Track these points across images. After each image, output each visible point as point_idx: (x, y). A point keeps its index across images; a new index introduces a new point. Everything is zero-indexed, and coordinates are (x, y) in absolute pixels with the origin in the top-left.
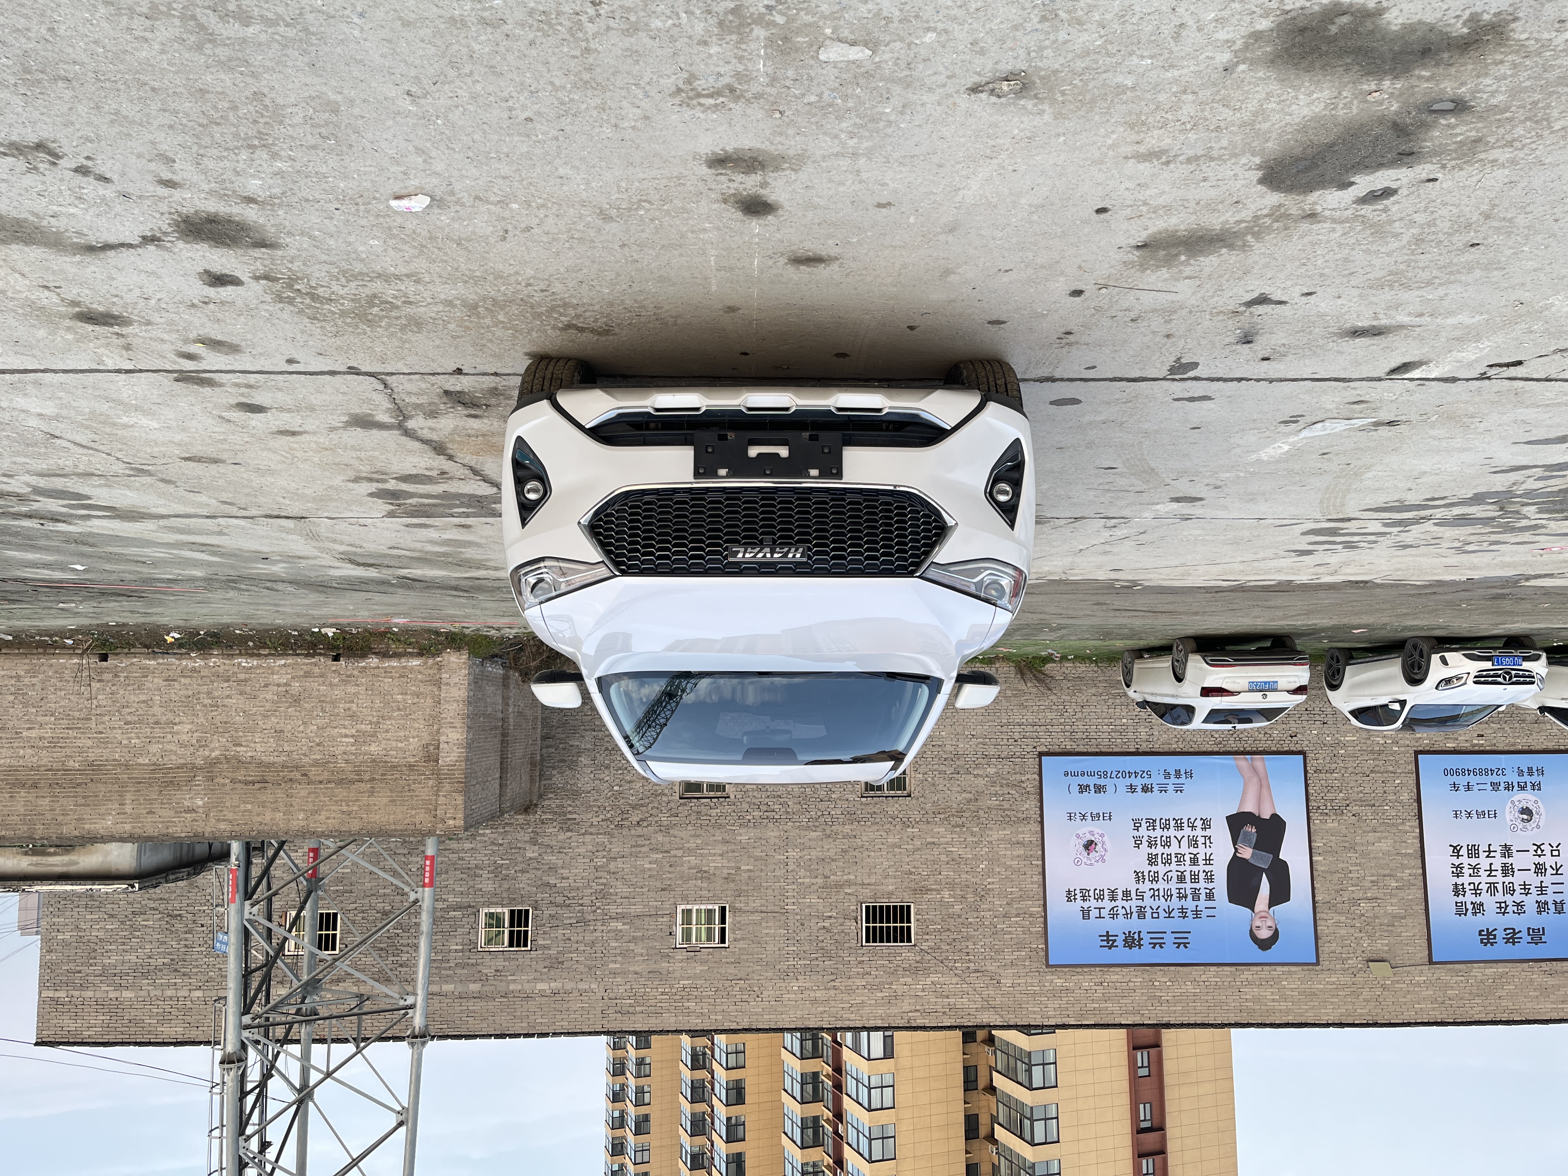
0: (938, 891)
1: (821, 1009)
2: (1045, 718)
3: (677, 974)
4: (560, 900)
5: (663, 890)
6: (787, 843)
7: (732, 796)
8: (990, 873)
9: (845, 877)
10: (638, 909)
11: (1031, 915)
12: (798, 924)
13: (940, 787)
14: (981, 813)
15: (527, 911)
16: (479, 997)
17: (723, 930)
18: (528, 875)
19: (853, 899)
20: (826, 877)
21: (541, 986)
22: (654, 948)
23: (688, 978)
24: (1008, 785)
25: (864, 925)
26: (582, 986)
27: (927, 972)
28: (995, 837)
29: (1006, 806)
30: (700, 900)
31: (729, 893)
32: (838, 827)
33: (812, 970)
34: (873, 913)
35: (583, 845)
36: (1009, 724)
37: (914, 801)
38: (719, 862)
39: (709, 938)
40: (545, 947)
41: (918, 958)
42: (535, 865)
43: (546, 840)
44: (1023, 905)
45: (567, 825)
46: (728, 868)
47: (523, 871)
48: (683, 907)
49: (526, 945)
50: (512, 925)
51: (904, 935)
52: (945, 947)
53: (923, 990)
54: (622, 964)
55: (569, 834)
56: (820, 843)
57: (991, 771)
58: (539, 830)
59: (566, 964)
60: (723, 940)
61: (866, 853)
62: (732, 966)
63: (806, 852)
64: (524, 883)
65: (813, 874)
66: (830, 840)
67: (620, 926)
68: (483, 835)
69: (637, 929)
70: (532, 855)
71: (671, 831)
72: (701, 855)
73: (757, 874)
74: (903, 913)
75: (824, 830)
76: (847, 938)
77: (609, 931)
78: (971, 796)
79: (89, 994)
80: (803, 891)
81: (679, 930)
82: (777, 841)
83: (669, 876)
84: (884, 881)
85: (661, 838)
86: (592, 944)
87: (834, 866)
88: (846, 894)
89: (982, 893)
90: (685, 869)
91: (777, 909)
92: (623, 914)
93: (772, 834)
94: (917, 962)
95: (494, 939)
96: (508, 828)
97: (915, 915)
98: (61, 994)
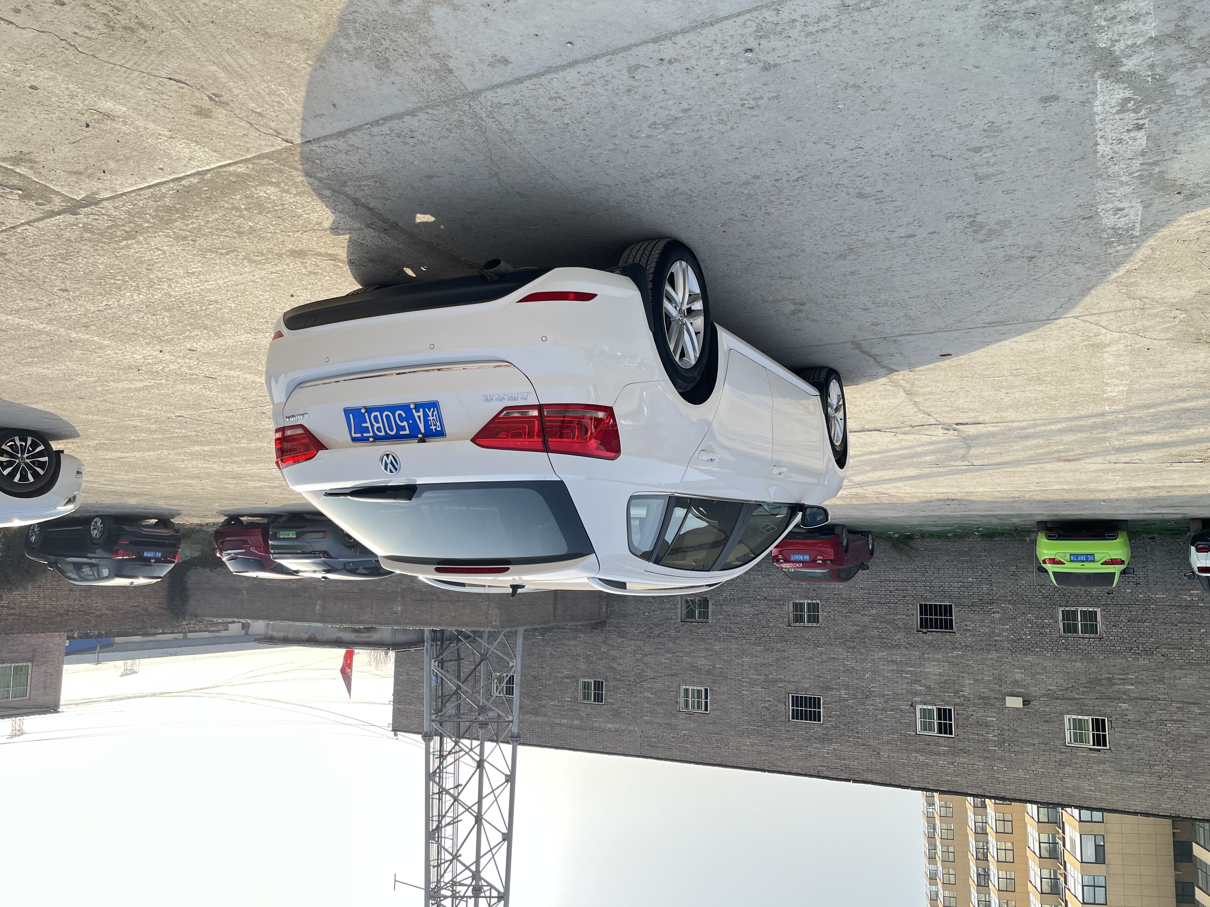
0: (838, 690)
1: (764, 758)
2: (912, 576)
3: (681, 727)
4: (618, 677)
5: (672, 675)
6: (743, 652)
7: (710, 622)
8: (873, 680)
9: (778, 676)
10: (658, 686)
11: (901, 711)
12: (749, 703)
13: (839, 622)
14: (867, 640)
15: (602, 682)
16: (579, 728)
17: (706, 703)
18: (602, 662)
19: (783, 690)
20: (766, 675)
21: (609, 726)
22: (668, 710)
23: (687, 730)
24: (885, 622)
25: (790, 708)
26: (630, 728)
27: (830, 741)
28: (876, 656)
29: (884, 636)
30: (693, 683)
31: (709, 680)
32: (774, 644)
33: (758, 733)
34: (797, 701)
35: (630, 646)
36: (886, 580)
37: (822, 630)
38: (704, 662)
39: (698, 708)
40: (611, 704)
41: (825, 732)
42: (605, 656)
43: (611, 642)
44: (895, 703)
45: (622, 634)
46: (709, 665)
47: (600, 659)
48: (684, 687)
49: (602, 702)
50: (595, 690)
51: (816, 717)
52: (842, 727)
53: (828, 753)
54: (651, 717)
55: (622, 639)
56: (763, 654)
57: (874, 612)
58: (607, 636)
59: (622, 715)
60: (706, 709)
61: (791, 662)
62: (711, 725)
63: (754, 659)
64: (600, 666)
65: (759, 673)
66: (769, 652)
67: (649, 695)
68: (580, 637)
69: (659, 698)
70: (604, 650)
71: (676, 641)
72: (694, 657)
73: (725, 670)
74: (815, 702)
75: (765, 646)
76: (779, 715)
77: (644, 698)
78: (860, 628)
79: (413, 707)
80: (752, 683)
81: (682, 700)
82: (737, 651)
83: (676, 667)
84: (802, 681)
85: (671, 645)
86: (635, 704)
87: (771, 668)
88: (779, 687)
89: (867, 693)
90: (684, 664)
91: (737, 693)
92: (651, 688)
93: (734, 646)
94: (824, 735)
95: (586, 697)
96: (592, 634)
97: (823, 704)
98: (402, 706)
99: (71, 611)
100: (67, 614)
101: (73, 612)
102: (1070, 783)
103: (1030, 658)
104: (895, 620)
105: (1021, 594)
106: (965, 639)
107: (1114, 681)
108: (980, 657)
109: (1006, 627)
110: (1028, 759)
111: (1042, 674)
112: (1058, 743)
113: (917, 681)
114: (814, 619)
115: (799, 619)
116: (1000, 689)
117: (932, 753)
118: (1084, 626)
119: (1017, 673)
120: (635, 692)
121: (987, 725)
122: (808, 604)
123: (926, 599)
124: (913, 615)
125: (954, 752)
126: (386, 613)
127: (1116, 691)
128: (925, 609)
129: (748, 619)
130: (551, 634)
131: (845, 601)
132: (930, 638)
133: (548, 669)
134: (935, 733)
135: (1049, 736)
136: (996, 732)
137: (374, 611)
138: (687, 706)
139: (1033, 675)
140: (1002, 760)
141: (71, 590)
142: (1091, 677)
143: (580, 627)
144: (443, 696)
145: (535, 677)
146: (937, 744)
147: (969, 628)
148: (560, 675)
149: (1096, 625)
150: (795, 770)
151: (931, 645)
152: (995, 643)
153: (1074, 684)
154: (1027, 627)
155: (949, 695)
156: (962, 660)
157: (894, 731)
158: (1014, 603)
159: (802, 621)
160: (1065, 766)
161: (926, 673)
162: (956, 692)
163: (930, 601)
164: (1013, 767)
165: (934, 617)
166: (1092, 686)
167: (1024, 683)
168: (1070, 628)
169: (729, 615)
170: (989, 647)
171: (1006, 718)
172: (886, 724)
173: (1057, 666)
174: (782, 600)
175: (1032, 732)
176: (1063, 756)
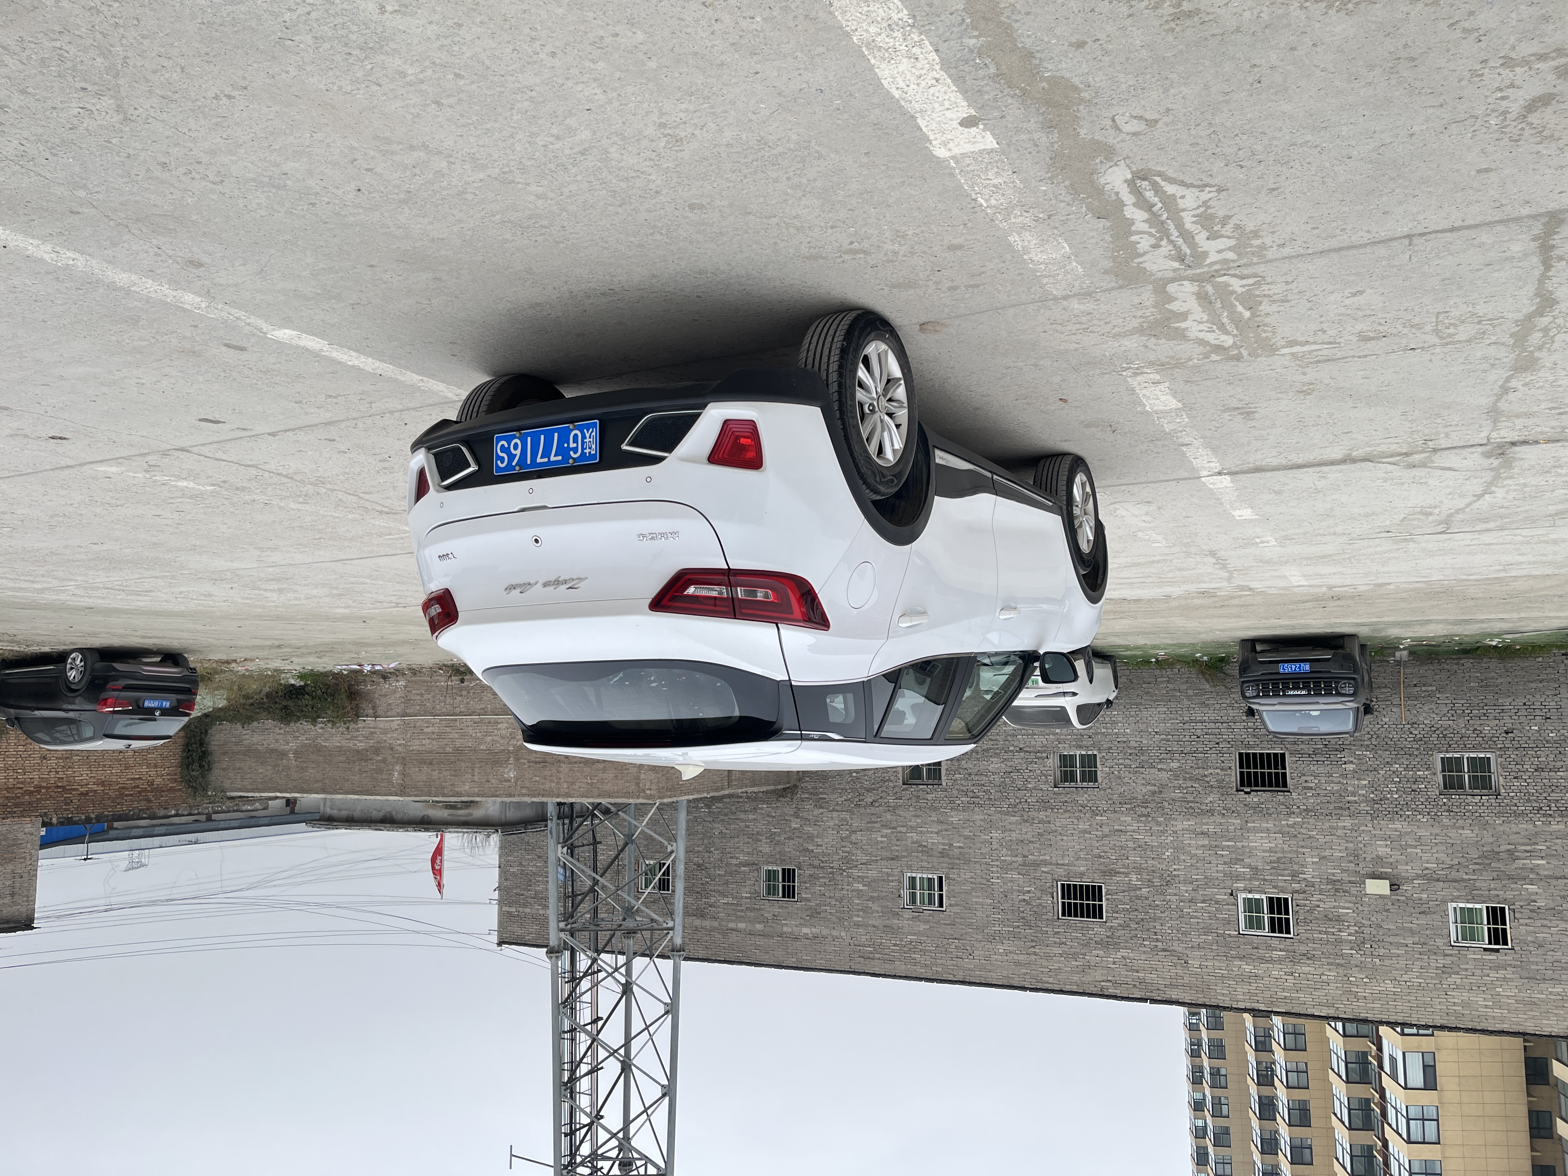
0: (1126, 874)
1: (1025, 971)
2: (1228, 715)
3: (906, 930)
4: (816, 863)
5: (892, 859)
6: (991, 825)
7: (944, 784)
8: (1175, 860)
9: (1042, 857)
10: (872, 874)
11: (1217, 902)
12: (1001, 895)
13: (1126, 780)
14: (1166, 804)
15: (794, 870)
16: (763, 935)
17: (941, 896)
18: (793, 842)
19: (1049, 877)
20: (1025, 856)
21: (805, 930)
22: (887, 907)
23: (914, 934)
24: (1191, 779)
25: (1060, 900)
26: (835, 933)
27: (1117, 947)
28: (1180, 827)
29: (1190, 798)
30: (922, 869)
31: (944, 865)
32: (1034, 813)
33: (1015, 936)
34: (1068, 891)
35: (832, 819)
36: (1191, 721)
37: (1102, 792)
38: (935, 839)
39: (930, 903)
40: (807, 900)
41: (1109, 934)
42: (798, 834)
43: (805, 814)
44: (1209, 891)
45: (820, 803)
46: (943, 844)
47: (790, 838)
48: (909, 875)
49: (794, 897)
50: (784, 881)
51: (1097, 912)
52: (1134, 926)
53: (1114, 963)
54: (863, 918)
55: (821, 810)
56: (1019, 827)
57: (1175, 765)
58: (800, 807)
59: (823, 915)
60: (941, 905)
61: (1061, 837)
62: (949, 927)
63: (1006, 834)
64: (790, 848)
65: (1014, 854)
66: (1028, 824)
67: (861, 887)
68: (762, 809)
69: (874, 891)
70: (795, 826)
71: (897, 811)
72: (921, 832)
73: (966, 850)
74: (1095, 892)
75: (1022, 816)
76: (1044, 910)
77: (852, 891)
78: (1156, 789)
79: (528, 910)
80: (1006, 867)
81: (906, 893)
82: (982, 823)
83: (897, 848)
84: (1076, 863)
85: (889, 816)
86: (841, 900)
87: (1031, 846)
88: (1043, 872)
89: (1168, 878)
90: (909, 842)
91: (984, 881)
92: (862, 877)
93: (978, 817)
94: (1108, 937)
95: (771, 890)
96: (778, 804)
97: (1106, 894)
98: (513, 910)
99: (44, 787)
100: (39, 792)
101: (47, 788)
102: (1458, 996)
103: (1398, 825)
104: (1205, 776)
105: (1383, 736)
106: (1305, 801)
107: (1516, 854)
108: (1327, 825)
109: (1364, 782)
110: (1398, 966)
111: (1416, 847)
112: (1440, 942)
113: (1238, 861)
114: (1091, 777)
115: (1068, 777)
116: (1357, 869)
117: (1263, 960)
118: (1474, 780)
119: (1380, 846)
120: (840, 882)
121: (1339, 919)
122: (1082, 756)
123: (1248, 746)
124: (1230, 768)
125: (1294, 958)
126: (493, 781)
127: (1521, 868)
128: (1245, 760)
129: (997, 779)
130: (720, 805)
131: (1134, 751)
132: (1255, 800)
133: (717, 855)
134: (1266, 931)
135: (1428, 932)
136: (1352, 929)
137: (476, 778)
138: (913, 900)
139: (1403, 848)
140: (1361, 967)
141: (45, 758)
142: (1485, 849)
143: (761, 795)
144: (574, 895)
145: (699, 866)
146: (1269, 948)
147: (1311, 785)
148: (734, 861)
149: (1490, 777)
150: (1068, 988)
151: (1256, 809)
152: (1347, 805)
153: (1462, 860)
154: (1393, 782)
155: (1282, 879)
156: (1301, 830)
157: (1207, 931)
158: (1374, 749)
159: (1073, 779)
160: (1450, 974)
161: (1252, 849)
162: (1294, 875)
163: (1252, 747)
164: (1378, 977)
165: (1259, 771)
166: (1486, 861)
167: (1391, 860)
168: (1452, 784)
169: (970, 774)
170: (1340, 812)
171: (1366, 909)
172: (1196, 920)
173: (1436, 835)
174: (1044, 751)
175: (1403, 928)
176: (1448, 961)
